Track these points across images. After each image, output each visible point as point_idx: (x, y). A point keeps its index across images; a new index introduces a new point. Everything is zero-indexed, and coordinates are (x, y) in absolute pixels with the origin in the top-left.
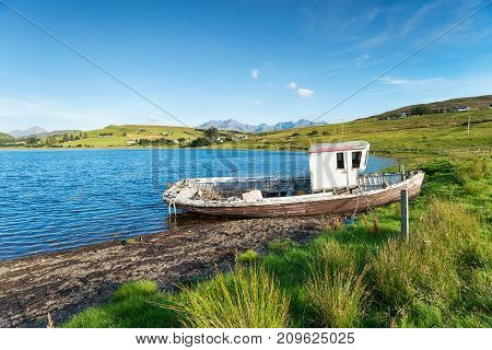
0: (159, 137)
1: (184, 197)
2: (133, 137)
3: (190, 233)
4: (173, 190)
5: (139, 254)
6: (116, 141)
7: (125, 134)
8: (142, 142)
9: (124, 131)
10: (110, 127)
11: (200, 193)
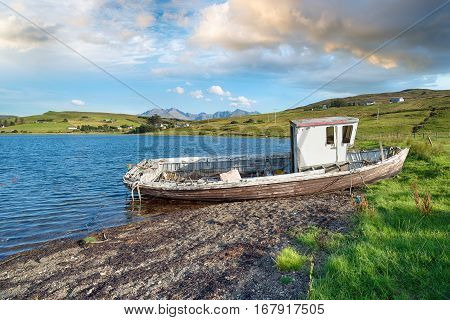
0: (101, 124)
1: (148, 180)
2: (74, 124)
3: (166, 224)
4: (134, 171)
5: (109, 262)
6: (57, 127)
7: (66, 121)
8: (84, 129)
9: (65, 117)
10: (50, 113)
11: (165, 175)
